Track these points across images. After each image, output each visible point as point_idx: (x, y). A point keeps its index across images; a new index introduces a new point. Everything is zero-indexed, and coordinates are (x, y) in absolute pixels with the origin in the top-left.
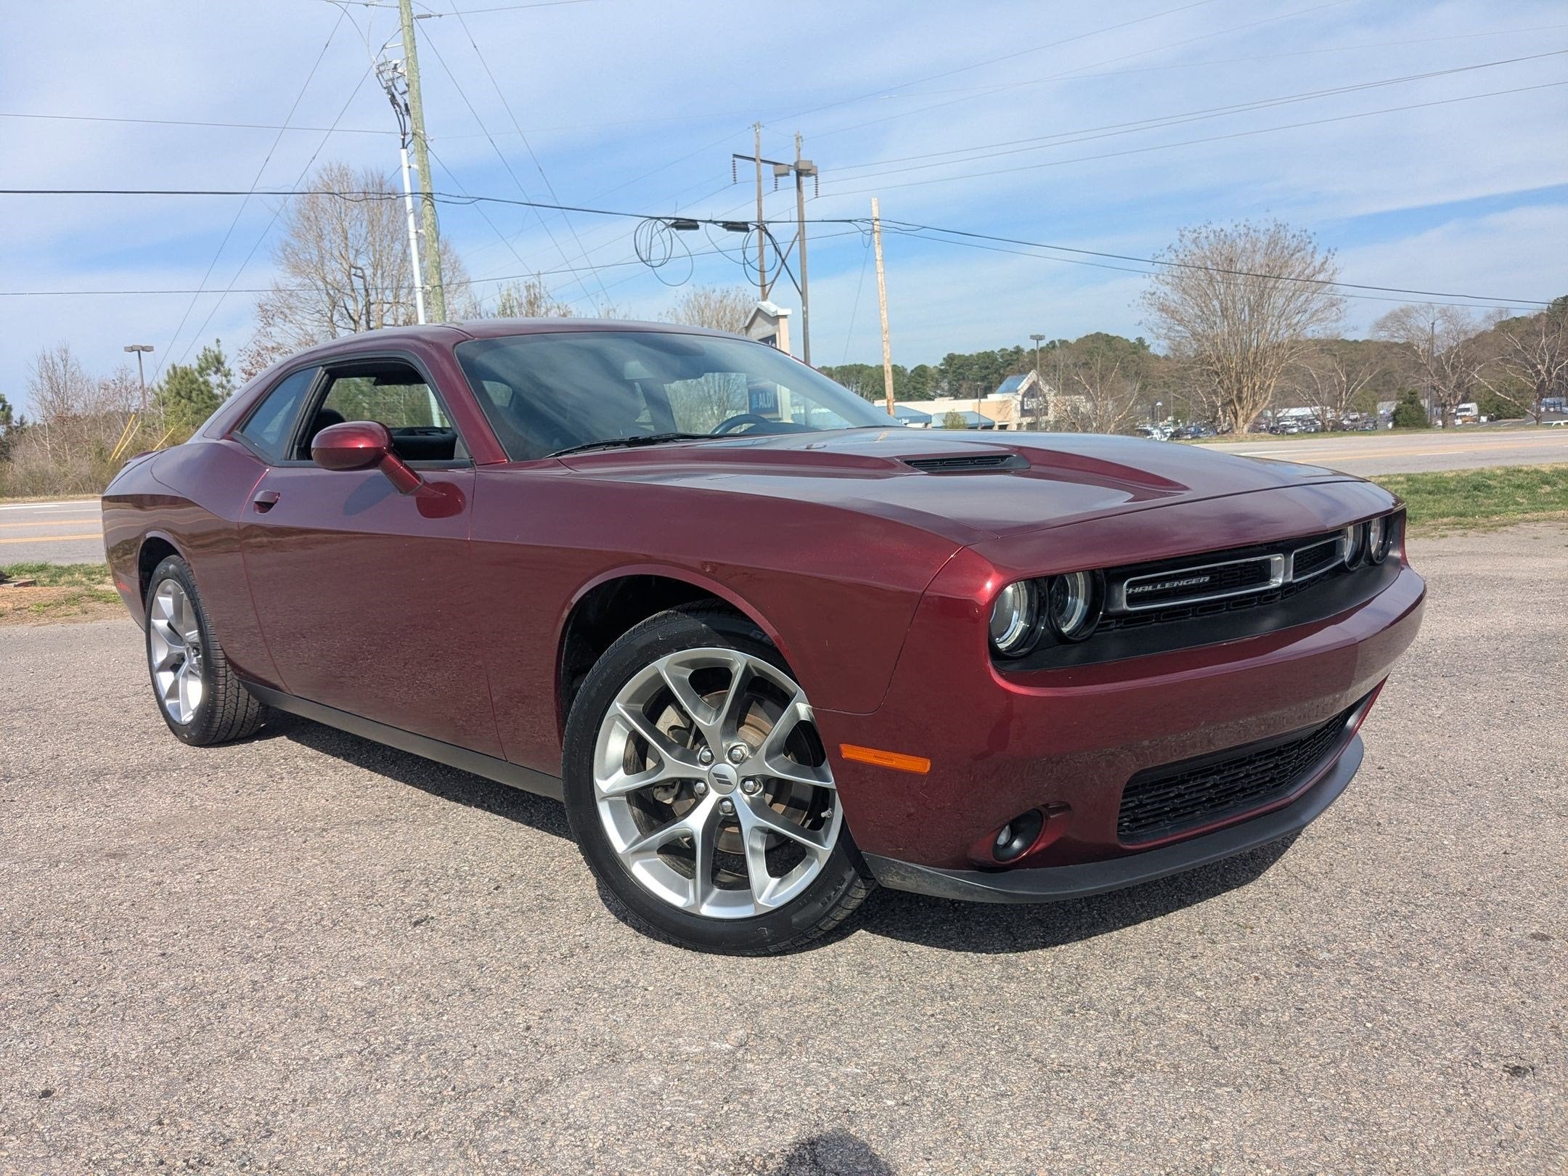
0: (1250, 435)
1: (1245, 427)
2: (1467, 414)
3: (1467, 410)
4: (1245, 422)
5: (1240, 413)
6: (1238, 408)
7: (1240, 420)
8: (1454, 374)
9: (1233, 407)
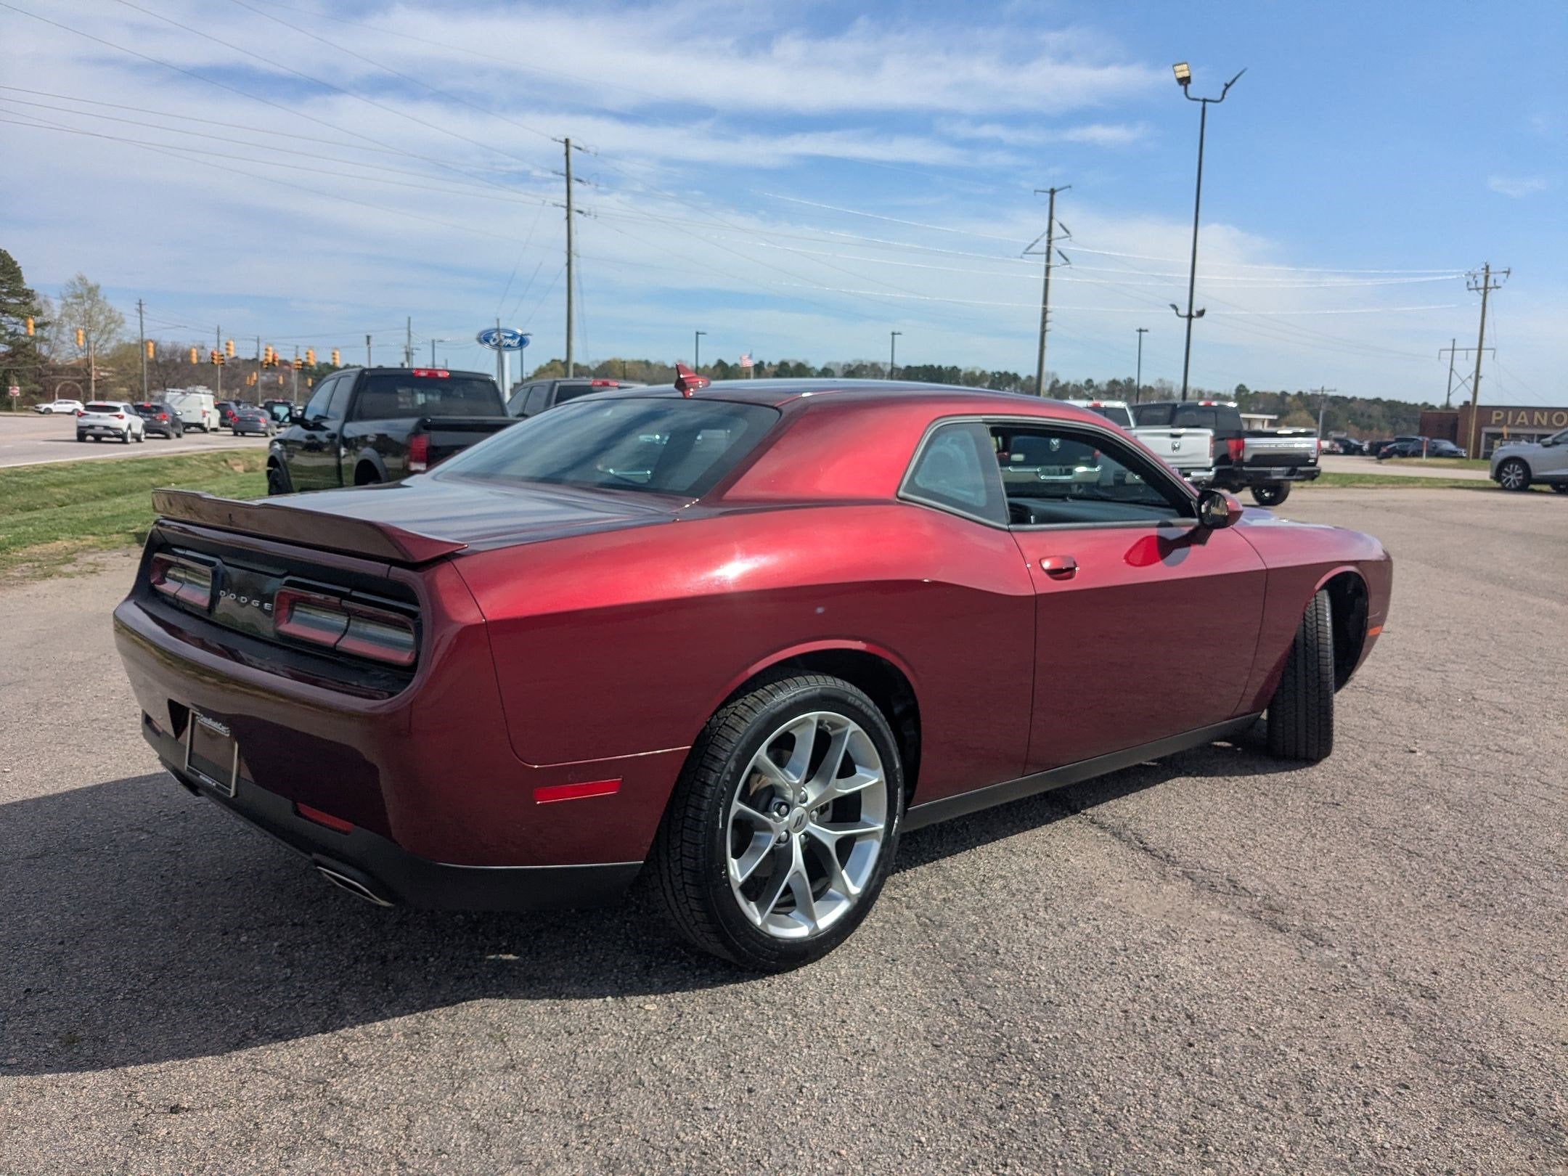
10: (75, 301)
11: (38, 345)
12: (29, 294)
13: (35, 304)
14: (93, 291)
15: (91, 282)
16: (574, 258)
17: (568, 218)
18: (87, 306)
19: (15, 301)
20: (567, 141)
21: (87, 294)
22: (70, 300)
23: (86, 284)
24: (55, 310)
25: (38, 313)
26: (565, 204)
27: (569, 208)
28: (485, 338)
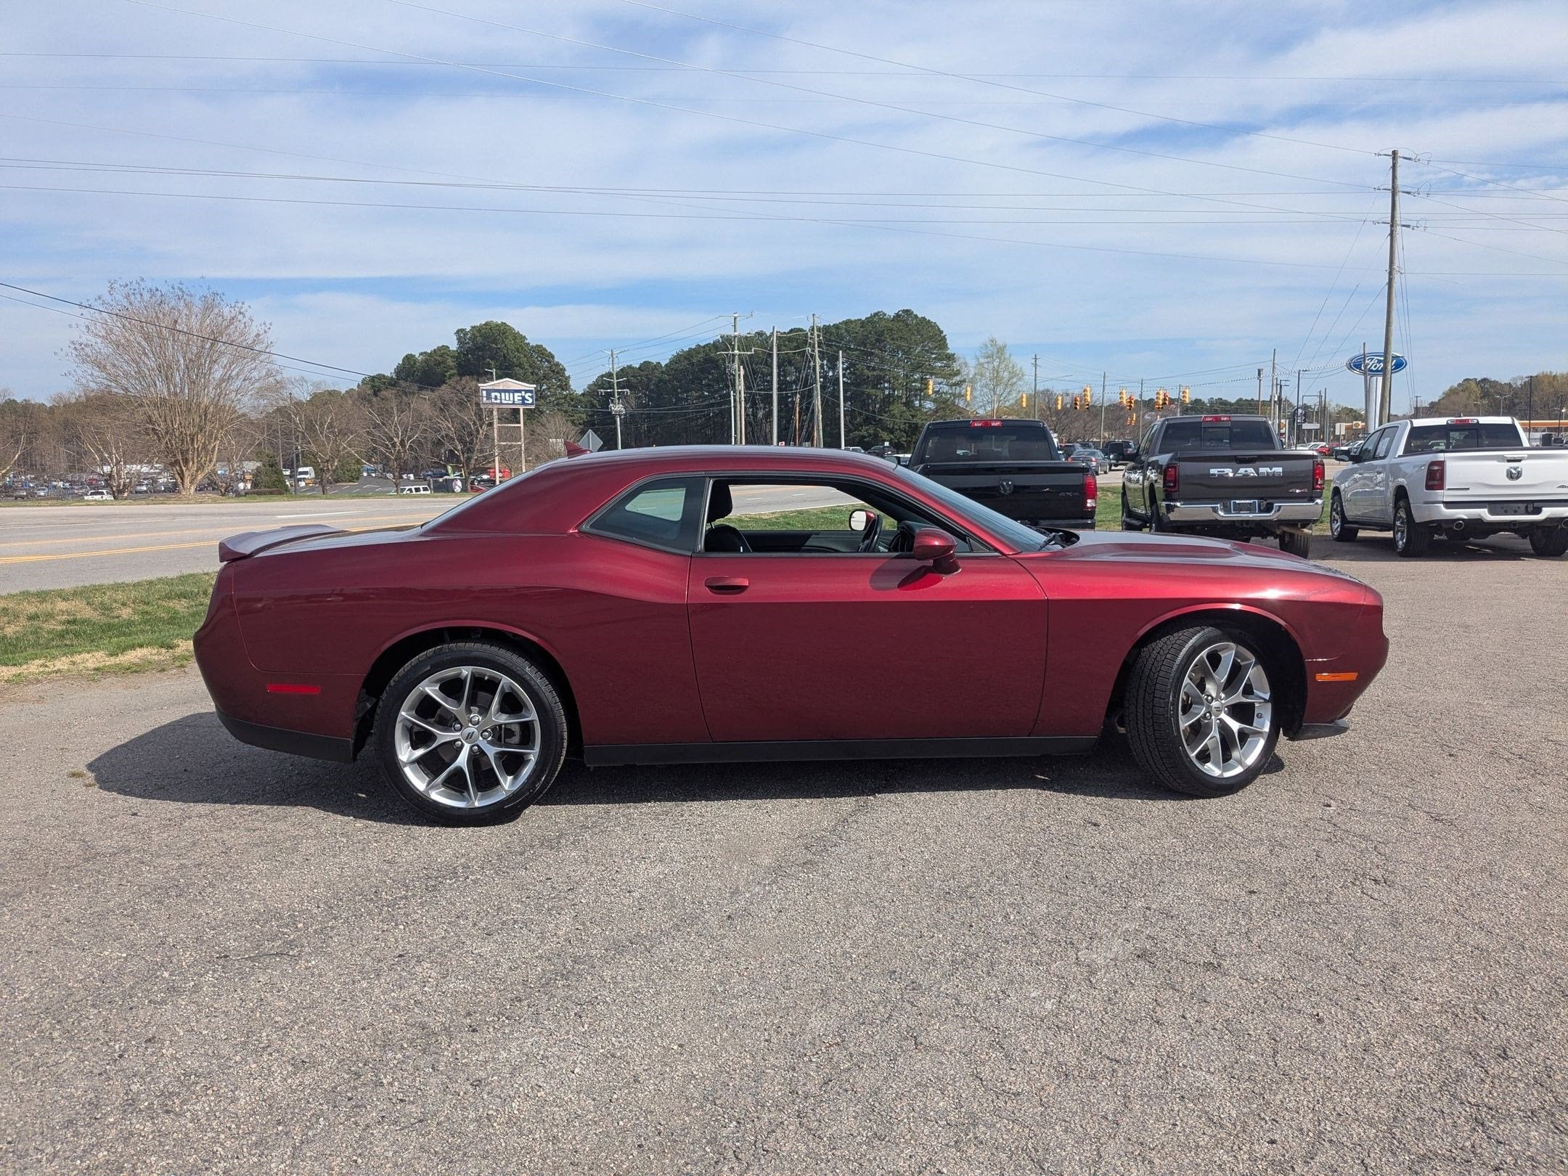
0: (198, 496)
1: (192, 487)
2: (306, 476)
3: (306, 473)
4: (191, 483)
5: (186, 474)
6: (184, 468)
7: (187, 481)
8: (328, 443)
9: (178, 468)
10: (986, 360)
11: (957, 401)
12: (951, 358)
13: (956, 366)
14: (1001, 350)
15: (1000, 343)
16: (1397, 277)
17: (1392, 235)
18: (996, 364)
19: (939, 364)
20: (1394, 153)
21: (997, 352)
22: (982, 360)
23: (996, 345)
24: (970, 371)
25: (958, 373)
26: (1389, 220)
27: (1393, 224)
28: (1356, 365)
